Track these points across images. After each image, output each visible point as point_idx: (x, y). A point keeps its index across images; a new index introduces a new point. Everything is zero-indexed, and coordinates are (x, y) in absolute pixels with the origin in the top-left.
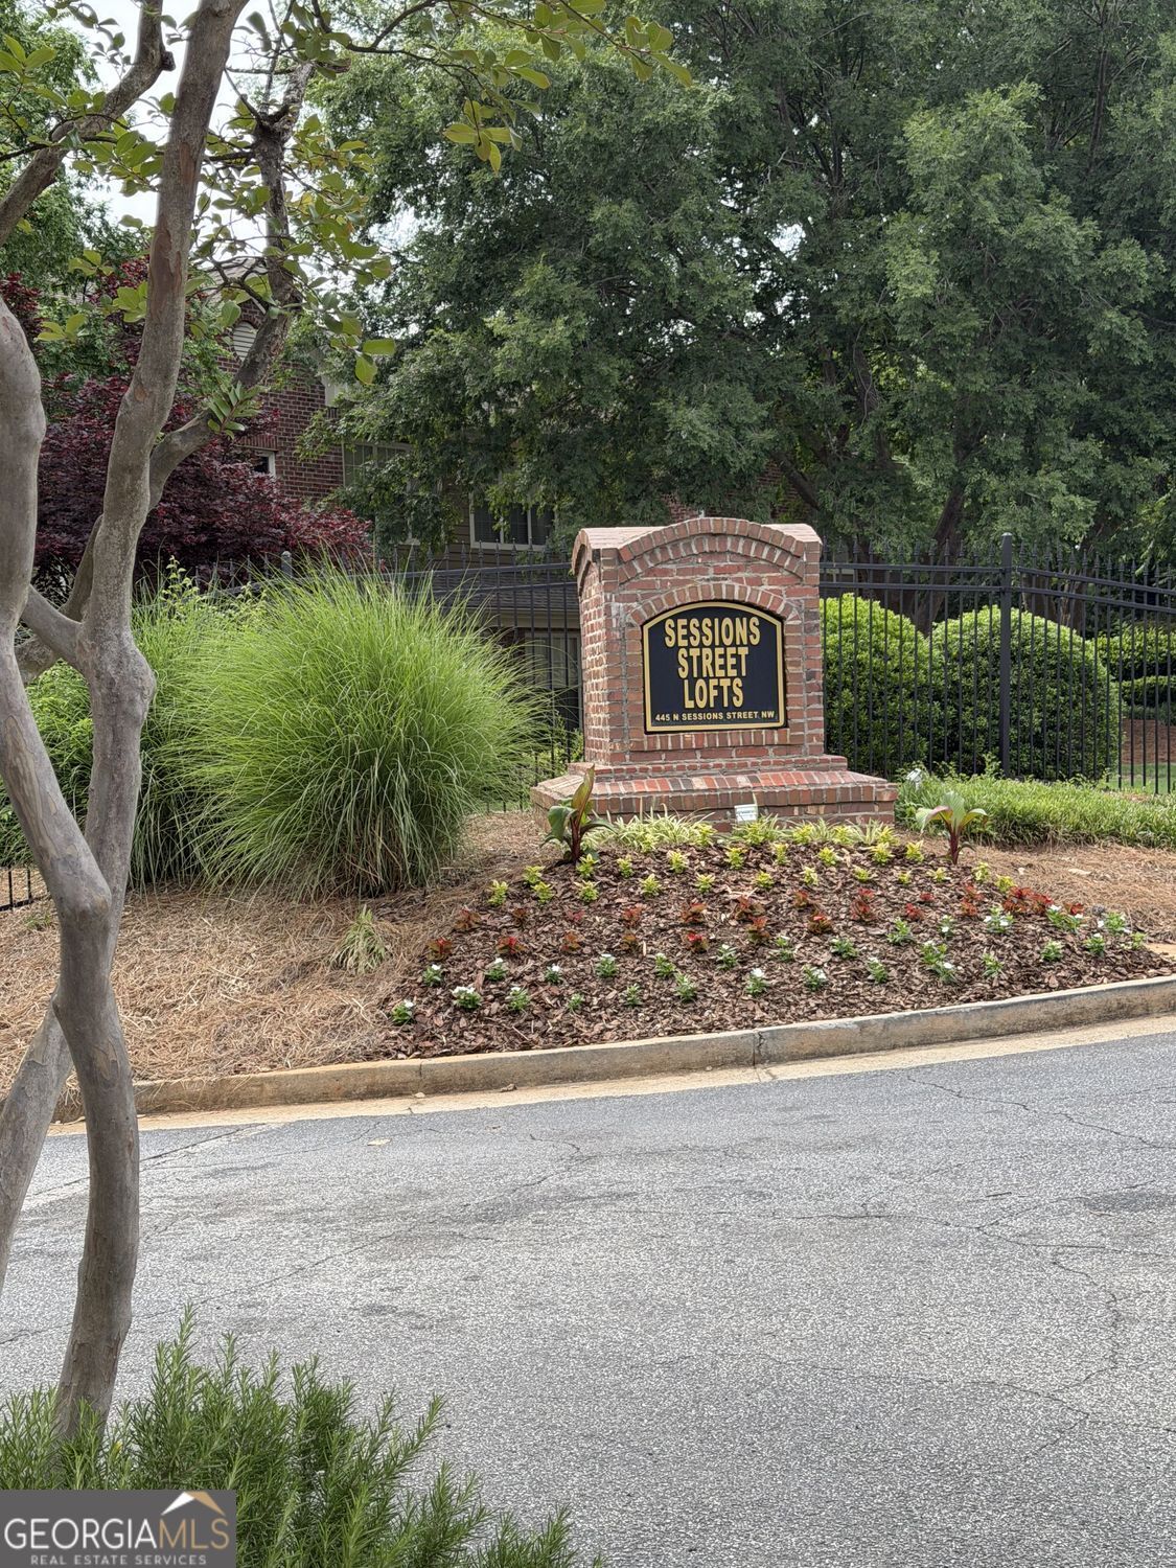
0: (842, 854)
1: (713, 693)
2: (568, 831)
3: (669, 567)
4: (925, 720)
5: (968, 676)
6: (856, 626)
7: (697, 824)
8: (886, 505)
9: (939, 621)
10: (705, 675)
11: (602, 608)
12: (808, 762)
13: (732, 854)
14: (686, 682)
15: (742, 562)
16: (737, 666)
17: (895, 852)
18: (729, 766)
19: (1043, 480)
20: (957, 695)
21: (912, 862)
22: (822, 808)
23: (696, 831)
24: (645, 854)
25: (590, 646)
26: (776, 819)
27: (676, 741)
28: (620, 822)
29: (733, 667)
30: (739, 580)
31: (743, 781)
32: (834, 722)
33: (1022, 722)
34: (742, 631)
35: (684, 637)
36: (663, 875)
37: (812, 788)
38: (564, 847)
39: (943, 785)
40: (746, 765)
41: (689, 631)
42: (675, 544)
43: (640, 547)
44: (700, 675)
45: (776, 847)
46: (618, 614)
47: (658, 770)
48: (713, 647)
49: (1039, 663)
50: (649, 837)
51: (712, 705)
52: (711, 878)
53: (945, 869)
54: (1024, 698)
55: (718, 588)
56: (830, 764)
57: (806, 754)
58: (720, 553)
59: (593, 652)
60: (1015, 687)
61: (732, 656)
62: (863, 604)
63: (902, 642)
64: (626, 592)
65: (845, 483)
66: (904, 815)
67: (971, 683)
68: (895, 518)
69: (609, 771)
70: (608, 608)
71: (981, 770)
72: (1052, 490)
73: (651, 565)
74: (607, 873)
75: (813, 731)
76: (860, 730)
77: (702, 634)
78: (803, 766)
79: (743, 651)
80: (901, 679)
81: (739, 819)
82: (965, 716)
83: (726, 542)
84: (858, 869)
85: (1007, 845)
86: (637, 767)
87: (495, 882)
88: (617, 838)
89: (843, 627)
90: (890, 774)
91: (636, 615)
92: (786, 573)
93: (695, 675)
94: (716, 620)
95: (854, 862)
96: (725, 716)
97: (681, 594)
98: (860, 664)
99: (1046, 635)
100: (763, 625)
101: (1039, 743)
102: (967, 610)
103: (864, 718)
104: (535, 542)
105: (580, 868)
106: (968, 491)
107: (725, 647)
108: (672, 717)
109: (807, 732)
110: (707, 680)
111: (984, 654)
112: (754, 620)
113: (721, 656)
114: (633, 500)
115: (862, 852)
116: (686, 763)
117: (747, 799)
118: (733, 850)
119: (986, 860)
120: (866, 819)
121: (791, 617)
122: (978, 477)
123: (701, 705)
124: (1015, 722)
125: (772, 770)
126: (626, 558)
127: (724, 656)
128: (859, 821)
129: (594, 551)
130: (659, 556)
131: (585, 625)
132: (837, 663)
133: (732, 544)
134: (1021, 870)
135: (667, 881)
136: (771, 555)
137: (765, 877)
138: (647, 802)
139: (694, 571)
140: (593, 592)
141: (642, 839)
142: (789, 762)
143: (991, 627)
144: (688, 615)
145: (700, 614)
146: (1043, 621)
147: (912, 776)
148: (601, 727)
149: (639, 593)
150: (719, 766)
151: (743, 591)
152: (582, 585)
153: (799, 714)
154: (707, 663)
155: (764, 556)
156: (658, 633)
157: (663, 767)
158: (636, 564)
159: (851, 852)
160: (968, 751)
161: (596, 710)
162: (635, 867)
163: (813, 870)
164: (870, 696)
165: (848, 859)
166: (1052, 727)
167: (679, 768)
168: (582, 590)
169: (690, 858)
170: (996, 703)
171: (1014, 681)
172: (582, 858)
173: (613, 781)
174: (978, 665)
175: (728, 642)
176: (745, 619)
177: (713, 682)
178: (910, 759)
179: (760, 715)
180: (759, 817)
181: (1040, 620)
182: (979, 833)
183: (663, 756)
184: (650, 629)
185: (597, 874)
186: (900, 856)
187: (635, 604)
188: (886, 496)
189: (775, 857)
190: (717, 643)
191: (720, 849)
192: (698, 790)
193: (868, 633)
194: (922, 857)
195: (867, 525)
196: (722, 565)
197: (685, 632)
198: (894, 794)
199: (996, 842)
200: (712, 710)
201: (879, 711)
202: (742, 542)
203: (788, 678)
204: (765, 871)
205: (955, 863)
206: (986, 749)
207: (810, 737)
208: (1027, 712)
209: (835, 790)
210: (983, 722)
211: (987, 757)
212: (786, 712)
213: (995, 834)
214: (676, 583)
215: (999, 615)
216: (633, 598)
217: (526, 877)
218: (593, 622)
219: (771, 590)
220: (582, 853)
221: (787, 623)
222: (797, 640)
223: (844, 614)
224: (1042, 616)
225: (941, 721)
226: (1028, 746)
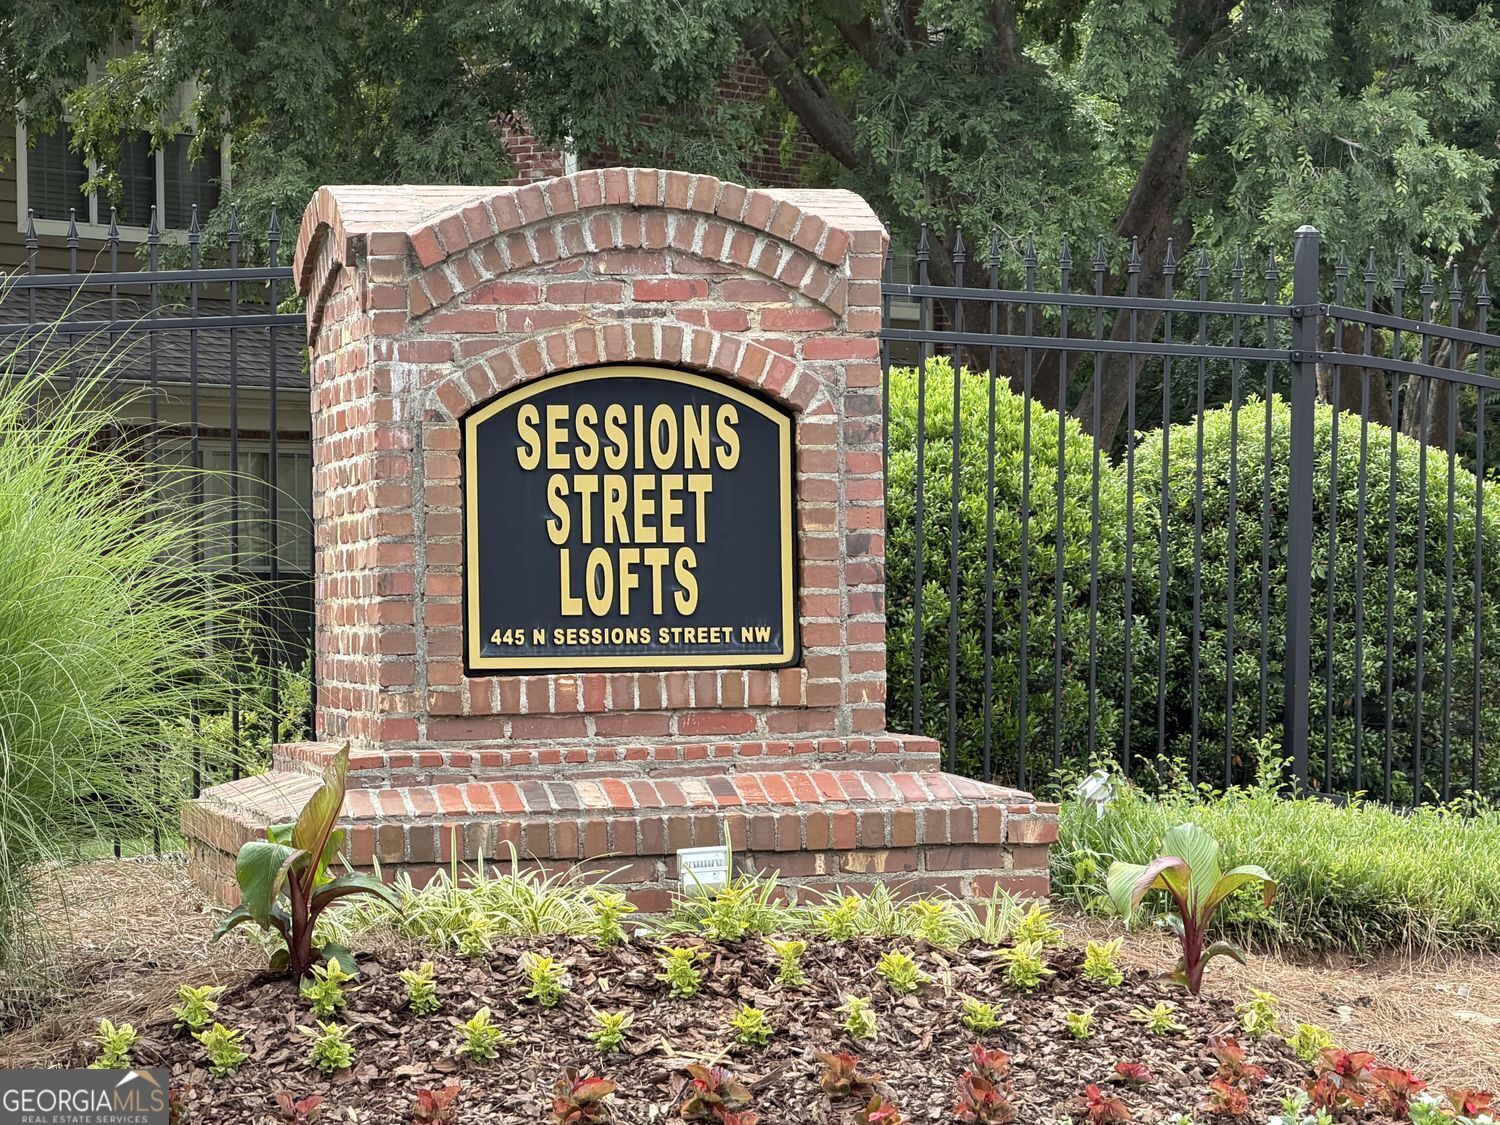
0: (931, 967)
1: (629, 581)
2: (283, 905)
3: (528, 280)
4: (1113, 658)
5: (1213, 558)
6: (956, 434)
7: (589, 890)
8: (1013, 157)
9: (1145, 426)
10: (609, 539)
11: (368, 374)
12: (849, 749)
13: (675, 963)
14: (565, 554)
15: (700, 274)
16: (685, 520)
17: (1056, 963)
18: (661, 754)
19: (1376, 108)
20: (1189, 603)
21: (1096, 988)
22: (881, 859)
23: (586, 908)
24: (467, 960)
25: (335, 464)
26: (773, 883)
27: (538, 694)
28: (405, 882)
29: (676, 520)
30: (694, 317)
31: (695, 790)
32: (902, 658)
33: (1338, 668)
34: (697, 437)
35: (561, 448)
36: (509, 1009)
37: (859, 811)
38: (270, 943)
39: (1159, 809)
40: (702, 753)
41: (573, 433)
42: (543, 227)
43: (461, 231)
44: (598, 540)
45: (779, 949)
46: (406, 390)
47: (496, 761)
48: (628, 472)
49: (1377, 530)
50: (477, 919)
51: (625, 610)
52: (624, 1018)
53: (1172, 1005)
54: (1341, 611)
55: (644, 335)
56: (902, 755)
57: (844, 731)
58: (651, 252)
59: (344, 478)
60: (1320, 585)
61: (675, 494)
62: (975, 385)
63: (1063, 474)
64: (426, 338)
65: (915, 104)
66: (1070, 877)
67: (1220, 575)
68: (1032, 188)
69: (378, 763)
70: (383, 375)
71: (1245, 776)
72: (1396, 133)
73: (487, 275)
74: (374, 1004)
75: (861, 677)
76: (963, 679)
77: (604, 440)
78: (837, 757)
79: (701, 485)
80: (1060, 558)
81: (688, 881)
82: (1208, 650)
83: (663, 226)
84: (970, 1002)
85: (1310, 951)
86: (445, 753)
87: (105, 1023)
88: (395, 924)
89: (925, 437)
90: (1038, 783)
91: (449, 392)
92: (802, 303)
93: (587, 539)
94: (639, 410)
95: (960, 985)
96: (655, 637)
97: (557, 345)
98: (966, 525)
99: (1395, 469)
100: (749, 423)
101: (1376, 720)
102: (1214, 401)
103: (972, 650)
104: (173, 222)
105: (310, 991)
106: (1202, 128)
107: (659, 473)
108: (529, 637)
109: (848, 677)
110: (613, 550)
111: (1250, 508)
112: (728, 411)
113: (647, 494)
114: (423, 126)
115: (979, 962)
116: (561, 745)
117: (708, 834)
118: (678, 951)
119: (1263, 987)
120: (985, 887)
121: (814, 405)
122: (1225, 97)
123: (601, 608)
124: (1322, 668)
125: (764, 767)
126: (427, 255)
127: (654, 495)
128: (966, 891)
129: (349, 240)
130: (506, 255)
131: (322, 415)
132: (912, 521)
133: (678, 229)
134: (1344, 1011)
135: (518, 1025)
136: (769, 259)
137: (750, 1019)
138: (468, 836)
139: (587, 294)
140: (346, 337)
141: (458, 924)
142: (807, 748)
143: (1269, 441)
144: (572, 396)
145: (600, 393)
146: (1386, 433)
147: (1091, 786)
148: (359, 657)
149: (457, 341)
150: (640, 754)
151: (702, 343)
152: (318, 319)
153: (830, 635)
154: (614, 510)
155: (753, 263)
156: (499, 435)
157: (506, 754)
158: (450, 273)
159: (953, 962)
160: (1212, 734)
161: (348, 616)
162: (444, 990)
163: (865, 1002)
164: (984, 597)
165: (946, 977)
166: (1405, 681)
167: (546, 758)
168: (316, 331)
169: (574, 970)
170: (1279, 622)
171: (1319, 571)
172: (317, 969)
173: (387, 785)
174: (1238, 533)
175: (664, 461)
176: (705, 409)
177: (629, 556)
178: (1079, 750)
179: (737, 634)
180: (735, 876)
181: (1379, 433)
182: (1246, 923)
183: (508, 729)
184: (479, 427)
185: (352, 1006)
186: (1066, 969)
187: (446, 367)
188: (1010, 136)
189: (774, 971)
190: (639, 464)
191: (644, 949)
192: (589, 811)
193: (983, 452)
194: (1119, 977)
195: (969, 200)
196: (655, 279)
197: (562, 435)
198: (1050, 828)
199: (1284, 946)
200: (624, 622)
201: (1008, 635)
202: (701, 228)
203: (805, 550)
204: (752, 1004)
205: (1195, 990)
206: (1255, 728)
207: (855, 688)
208: (1349, 643)
209: (912, 815)
210: (1248, 665)
211: (1262, 746)
212: (798, 629)
213: (1281, 925)
214: (543, 320)
215: (1287, 416)
216: (444, 353)
217: (179, 1012)
218: (344, 406)
219: (769, 343)
220: (316, 956)
221: (806, 419)
222: (827, 462)
223: (929, 405)
224: (1383, 423)
225: (1150, 663)
226: (1349, 723)
